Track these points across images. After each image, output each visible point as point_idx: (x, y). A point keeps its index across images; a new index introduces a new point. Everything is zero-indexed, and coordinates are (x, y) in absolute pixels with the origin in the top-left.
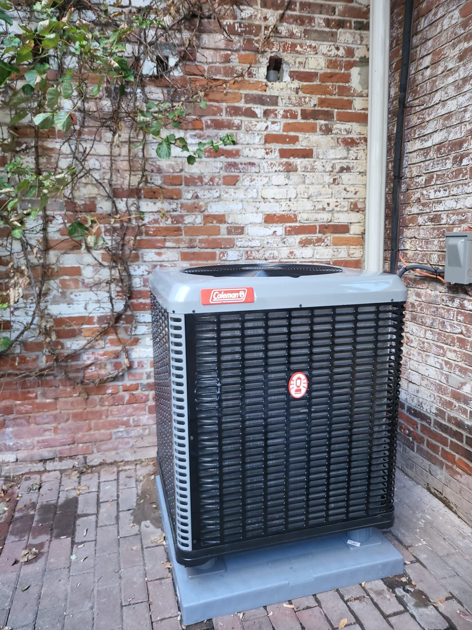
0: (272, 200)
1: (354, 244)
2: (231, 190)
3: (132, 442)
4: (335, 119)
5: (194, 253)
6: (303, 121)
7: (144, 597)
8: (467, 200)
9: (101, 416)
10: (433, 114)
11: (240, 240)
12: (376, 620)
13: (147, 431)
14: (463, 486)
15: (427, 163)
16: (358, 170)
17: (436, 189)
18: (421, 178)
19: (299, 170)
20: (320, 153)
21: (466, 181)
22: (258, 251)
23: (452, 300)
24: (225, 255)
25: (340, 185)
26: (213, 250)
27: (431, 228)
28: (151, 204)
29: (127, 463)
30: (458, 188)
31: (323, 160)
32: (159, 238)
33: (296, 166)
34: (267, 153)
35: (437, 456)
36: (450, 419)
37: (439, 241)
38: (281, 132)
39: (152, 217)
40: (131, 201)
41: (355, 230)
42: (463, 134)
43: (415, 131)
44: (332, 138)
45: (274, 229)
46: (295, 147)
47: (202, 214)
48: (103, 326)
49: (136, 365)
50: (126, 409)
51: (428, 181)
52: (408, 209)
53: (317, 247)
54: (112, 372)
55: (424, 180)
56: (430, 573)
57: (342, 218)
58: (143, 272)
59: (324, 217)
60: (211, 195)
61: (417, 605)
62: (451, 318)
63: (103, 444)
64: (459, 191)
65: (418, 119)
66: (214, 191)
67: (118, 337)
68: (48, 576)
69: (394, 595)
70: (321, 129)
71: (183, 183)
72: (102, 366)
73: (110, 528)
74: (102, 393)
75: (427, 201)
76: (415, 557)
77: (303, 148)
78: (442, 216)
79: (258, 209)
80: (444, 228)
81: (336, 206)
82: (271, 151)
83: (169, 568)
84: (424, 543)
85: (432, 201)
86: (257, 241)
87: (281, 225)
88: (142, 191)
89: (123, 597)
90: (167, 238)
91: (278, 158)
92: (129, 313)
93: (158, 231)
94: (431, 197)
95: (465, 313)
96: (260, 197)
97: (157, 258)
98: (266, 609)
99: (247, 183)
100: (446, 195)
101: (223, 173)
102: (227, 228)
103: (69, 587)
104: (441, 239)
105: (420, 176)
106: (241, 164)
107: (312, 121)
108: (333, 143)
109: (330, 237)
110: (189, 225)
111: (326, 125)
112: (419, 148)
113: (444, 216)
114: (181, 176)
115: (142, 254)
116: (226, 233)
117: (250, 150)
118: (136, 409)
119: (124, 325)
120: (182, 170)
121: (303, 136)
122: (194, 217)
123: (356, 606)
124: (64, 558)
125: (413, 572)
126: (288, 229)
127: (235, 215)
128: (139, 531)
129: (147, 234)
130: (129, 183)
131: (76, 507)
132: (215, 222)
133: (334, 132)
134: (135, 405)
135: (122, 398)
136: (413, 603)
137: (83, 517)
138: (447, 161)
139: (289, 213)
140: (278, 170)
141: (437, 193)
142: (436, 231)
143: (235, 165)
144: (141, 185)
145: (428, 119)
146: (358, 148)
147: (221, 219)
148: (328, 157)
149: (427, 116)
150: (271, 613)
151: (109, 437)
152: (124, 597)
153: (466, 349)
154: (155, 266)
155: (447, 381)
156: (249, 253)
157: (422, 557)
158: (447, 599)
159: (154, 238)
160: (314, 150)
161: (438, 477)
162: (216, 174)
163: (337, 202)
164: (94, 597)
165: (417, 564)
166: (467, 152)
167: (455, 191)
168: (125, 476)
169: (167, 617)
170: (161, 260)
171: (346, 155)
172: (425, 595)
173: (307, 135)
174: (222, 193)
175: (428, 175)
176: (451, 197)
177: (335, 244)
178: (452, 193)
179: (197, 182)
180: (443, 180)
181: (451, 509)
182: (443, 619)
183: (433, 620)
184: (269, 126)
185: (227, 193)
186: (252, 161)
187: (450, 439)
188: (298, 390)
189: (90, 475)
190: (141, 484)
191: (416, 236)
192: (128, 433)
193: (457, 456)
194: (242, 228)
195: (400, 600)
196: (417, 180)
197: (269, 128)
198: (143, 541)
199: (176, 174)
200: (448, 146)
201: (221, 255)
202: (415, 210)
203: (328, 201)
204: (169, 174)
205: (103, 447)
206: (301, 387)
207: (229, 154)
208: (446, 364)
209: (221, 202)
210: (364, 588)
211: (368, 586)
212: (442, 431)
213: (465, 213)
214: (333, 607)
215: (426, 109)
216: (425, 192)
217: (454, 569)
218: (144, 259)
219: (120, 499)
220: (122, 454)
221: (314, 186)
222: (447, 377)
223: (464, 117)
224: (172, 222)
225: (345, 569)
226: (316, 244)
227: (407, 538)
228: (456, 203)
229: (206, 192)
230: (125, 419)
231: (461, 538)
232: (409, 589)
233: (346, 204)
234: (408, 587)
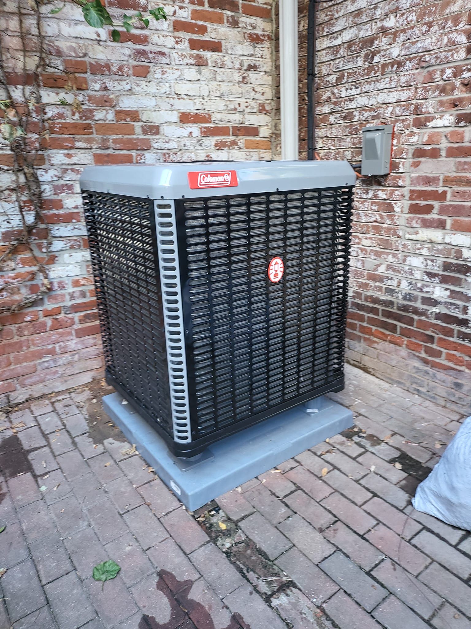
0: (186, 97)
1: (264, 147)
2: (143, 83)
3: (61, 370)
4: (241, 11)
5: (108, 155)
6: (210, 9)
7: (139, 501)
8: (379, 96)
9: (21, 347)
10: (342, 11)
11: (156, 141)
12: (348, 463)
13: (76, 357)
14: (381, 352)
15: (337, 61)
16: (263, 69)
17: (347, 87)
18: (331, 77)
19: (210, 64)
20: (229, 47)
21: (378, 78)
22: (176, 154)
23: (366, 192)
24: (143, 157)
25: (249, 85)
26: (129, 152)
27: (344, 126)
28: (53, 95)
29: (59, 393)
30: (370, 85)
31: (232, 56)
32: (66, 136)
33: (207, 59)
34: (177, 43)
35: (355, 332)
36: (367, 298)
37: (352, 138)
38: (189, 20)
39: (56, 111)
40: (28, 89)
41: (265, 132)
42: (374, 32)
43: (323, 28)
44: (239, 32)
45: (190, 130)
46: (204, 39)
47: (113, 109)
48: (12, 243)
49: (56, 286)
50: (50, 337)
51: (340, 79)
52: (319, 108)
53: (231, 151)
54: (29, 297)
55: (335, 78)
56: (373, 421)
57: (253, 120)
58: (52, 177)
59: (236, 118)
60: (121, 87)
61: (373, 445)
62: (366, 209)
63: (27, 378)
64: (372, 87)
65: (327, 15)
66: (125, 83)
67: (33, 254)
68: (23, 512)
69: (353, 442)
70: (228, 21)
71: (88, 71)
72: (15, 291)
73: (71, 454)
74: (20, 322)
75: (339, 100)
76: (357, 413)
77: (211, 40)
78: (354, 113)
79: (172, 106)
80: (357, 124)
81: (247, 107)
82: (181, 41)
83: (153, 471)
84: (359, 401)
85: (343, 99)
86: (174, 143)
87: (196, 125)
88: (40, 78)
89: (117, 507)
90: (76, 136)
91: (188, 49)
92: (42, 226)
93: (65, 128)
94: (342, 96)
95: (379, 202)
96: (173, 93)
97: (66, 161)
98: (258, 479)
99: (158, 75)
100: (358, 93)
101: (132, 62)
102: (142, 127)
103: (53, 516)
104: (354, 136)
105: (331, 75)
106: (151, 52)
107: (218, 10)
108: (240, 38)
109: (242, 140)
110: (100, 122)
111: (233, 17)
112: (328, 46)
113: (356, 113)
114: (85, 62)
115: (49, 156)
116: (141, 132)
117: (159, 37)
118: (61, 335)
119: (37, 242)
120: (85, 55)
121: (212, 26)
122: (105, 112)
123: (328, 457)
124: (32, 492)
125: (360, 423)
126: (204, 130)
127: (149, 112)
128: (105, 449)
129: (52, 131)
130: (25, 66)
131: (20, 444)
132: (128, 119)
133: (240, 25)
134: (60, 330)
135: (44, 324)
136: (369, 444)
137: (33, 451)
138: (358, 59)
139: (203, 112)
140: (189, 62)
141: (349, 91)
142: (348, 129)
143: (143, 53)
144: (39, 70)
145: (336, 16)
146: (263, 46)
147: (134, 116)
148: (237, 53)
149: (336, 13)
150: (264, 481)
151: (33, 370)
152: (119, 506)
153: (380, 234)
154: (65, 171)
155: (363, 266)
156: (167, 156)
157: (362, 411)
158: (392, 435)
159: (60, 136)
160: (223, 44)
161: (356, 350)
162: (125, 63)
163: (247, 102)
164: (86, 515)
165: (361, 417)
166: (378, 49)
167: (367, 88)
168: (61, 406)
169: (171, 510)
170: (71, 163)
171: (252, 52)
172: (375, 437)
173: (215, 26)
174: (134, 86)
175: (338, 73)
176: (363, 95)
177: (247, 148)
178: (364, 90)
179: (105, 71)
180: (354, 78)
181: (369, 372)
182: (395, 450)
183: (389, 452)
184: (177, 11)
185: (138, 86)
186: (163, 50)
187: (367, 315)
188: (276, 275)
189: (20, 413)
190: (85, 409)
191: (328, 135)
192: (55, 361)
193: (374, 328)
194: (158, 128)
195: (358, 444)
196: (327, 79)
197: (177, 13)
198: (114, 456)
199: (79, 59)
200: (359, 44)
201: (139, 158)
202: (326, 109)
203: (239, 100)
204: (70, 58)
205: (28, 381)
206: (278, 272)
207: (137, 40)
208: (362, 251)
209: (132, 96)
210: (328, 443)
211: (331, 441)
212: (359, 310)
213: (377, 108)
214: (312, 463)
215: (334, 5)
216: (336, 91)
217: (388, 414)
218: (52, 162)
219: (67, 427)
220: (50, 386)
221: (226, 84)
222: (363, 262)
223: (374, 13)
224: (80, 117)
225: (313, 431)
226: (231, 147)
227: (345, 401)
228: (368, 100)
229: (116, 84)
230: (50, 347)
231: (384, 392)
232: (363, 435)
233: (254, 104)
234: (361, 434)
